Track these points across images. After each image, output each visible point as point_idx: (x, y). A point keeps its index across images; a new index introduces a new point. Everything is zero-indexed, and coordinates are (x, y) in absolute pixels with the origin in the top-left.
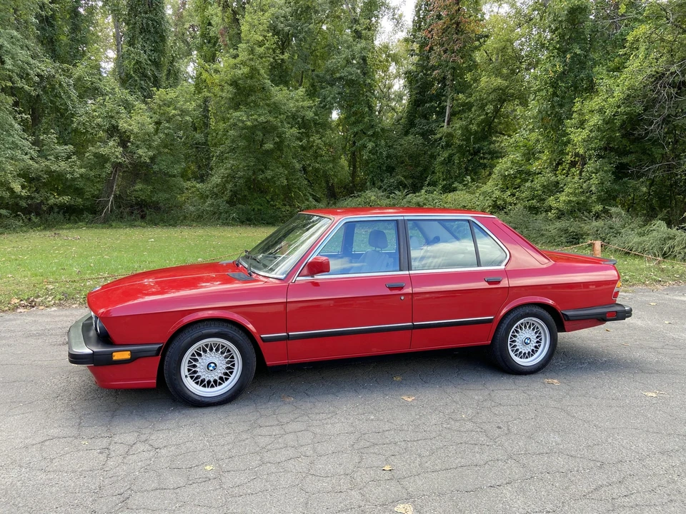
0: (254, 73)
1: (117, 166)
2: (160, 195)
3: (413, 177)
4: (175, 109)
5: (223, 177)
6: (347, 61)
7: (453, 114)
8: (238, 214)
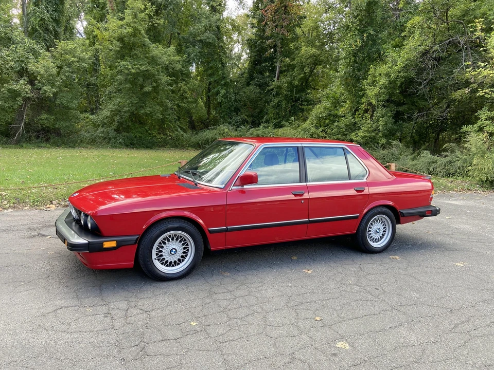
0: (136, 33)
1: (26, 99)
2: (62, 123)
3: (252, 116)
4: (74, 57)
5: (112, 111)
6: (206, 28)
7: (281, 72)
8: (124, 139)
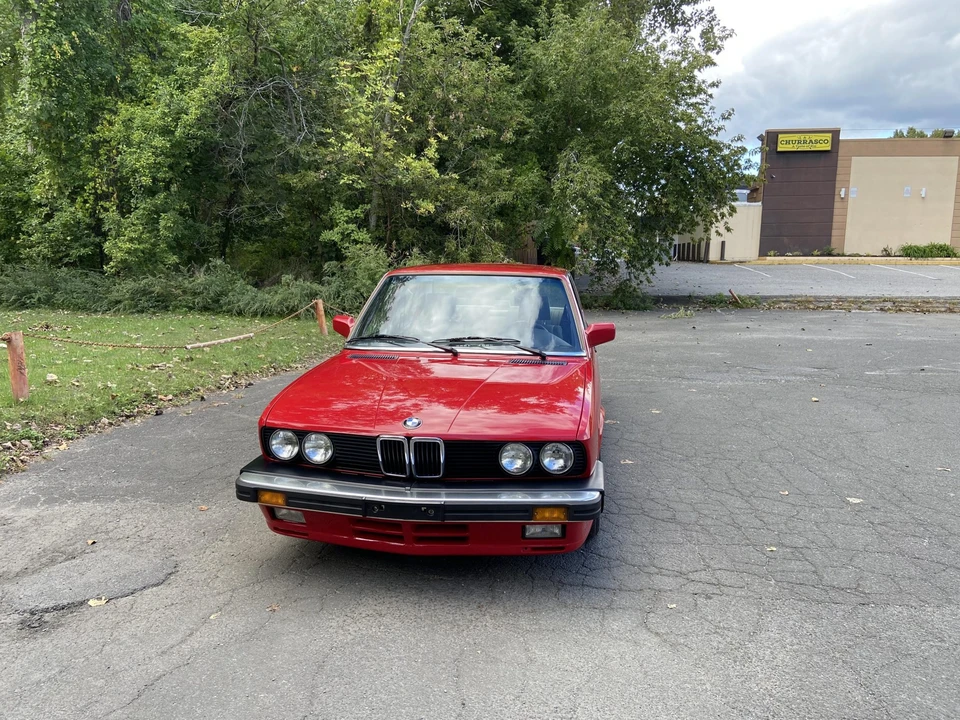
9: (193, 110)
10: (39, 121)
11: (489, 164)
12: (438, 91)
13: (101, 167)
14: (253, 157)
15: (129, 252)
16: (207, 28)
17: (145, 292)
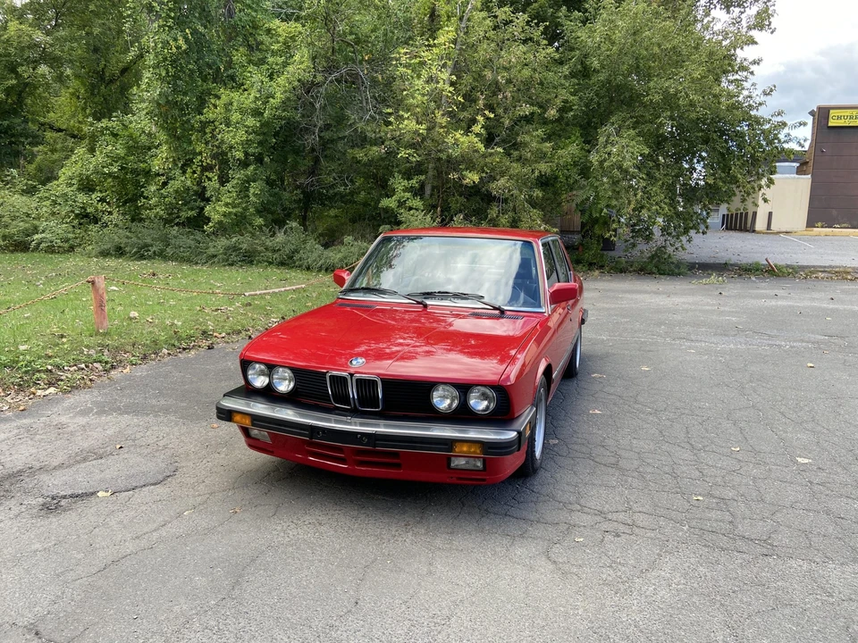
9: (278, 95)
10: (159, 104)
11: (532, 138)
12: (488, 74)
13: (207, 143)
14: (327, 135)
15: (225, 215)
16: (292, 24)
17: (235, 249)
